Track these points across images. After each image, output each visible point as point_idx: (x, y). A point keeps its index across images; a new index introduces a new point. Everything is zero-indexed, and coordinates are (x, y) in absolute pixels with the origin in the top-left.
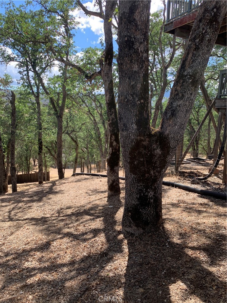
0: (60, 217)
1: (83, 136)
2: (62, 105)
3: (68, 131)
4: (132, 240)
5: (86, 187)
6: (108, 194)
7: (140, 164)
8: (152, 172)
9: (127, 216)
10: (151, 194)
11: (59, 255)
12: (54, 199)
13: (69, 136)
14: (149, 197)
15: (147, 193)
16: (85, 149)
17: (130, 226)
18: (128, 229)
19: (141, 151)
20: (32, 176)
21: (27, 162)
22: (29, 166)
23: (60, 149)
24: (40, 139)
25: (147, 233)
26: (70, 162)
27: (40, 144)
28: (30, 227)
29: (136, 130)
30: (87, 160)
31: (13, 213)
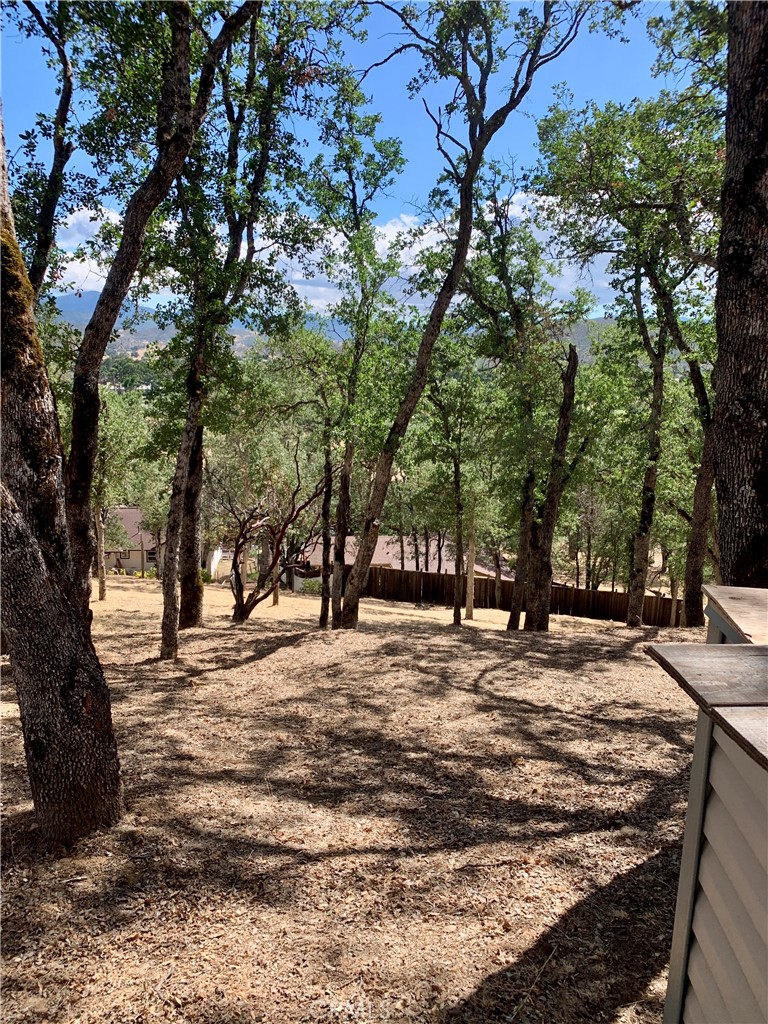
12: (617, 676)
24: (648, 489)
27: (647, 507)
31: (489, 676)
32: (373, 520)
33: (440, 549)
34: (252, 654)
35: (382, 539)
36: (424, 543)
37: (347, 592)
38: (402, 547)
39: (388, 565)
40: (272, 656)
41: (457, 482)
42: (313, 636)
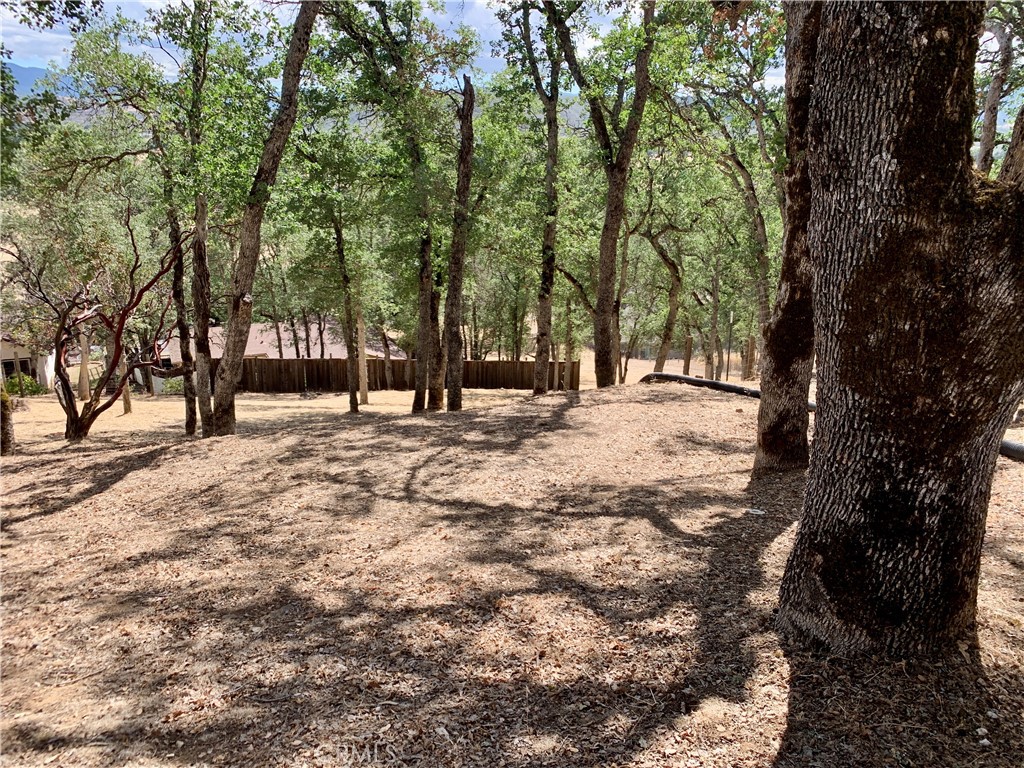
0: (562, 515)
1: (702, 249)
2: (627, 127)
3: (650, 226)
4: (812, 669)
5: (679, 425)
6: (757, 462)
7: (894, 348)
8: (951, 391)
9: (806, 564)
10: (932, 489)
11: (516, 658)
12: (562, 452)
13: (652, 243)
14: (922, 502)
15: (913, 485)
16: (708, 297)
17: (813, 610)
18: (806, 622)
19: (906, 283)
20: (526, 370)
21: (515, 324)
22: (521, 338)
23: (607, 284)
24: (547, 248)
25: (890, 657)
26: (651, 338)
27: (549, 266)
28: (454, 532)
29: (891, 184)
30: (710, 336)
31: (422, 474)
32: (243, 295)
33: (321, 333)
34: (87, 486)
35: (255, 328)
36: (303, 328)
37: (218, 390)
38: (278, 333)
39: (264, 355)
40: (118, 485)
41: (340, 251)
42: (177, 450)
